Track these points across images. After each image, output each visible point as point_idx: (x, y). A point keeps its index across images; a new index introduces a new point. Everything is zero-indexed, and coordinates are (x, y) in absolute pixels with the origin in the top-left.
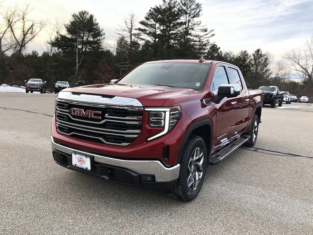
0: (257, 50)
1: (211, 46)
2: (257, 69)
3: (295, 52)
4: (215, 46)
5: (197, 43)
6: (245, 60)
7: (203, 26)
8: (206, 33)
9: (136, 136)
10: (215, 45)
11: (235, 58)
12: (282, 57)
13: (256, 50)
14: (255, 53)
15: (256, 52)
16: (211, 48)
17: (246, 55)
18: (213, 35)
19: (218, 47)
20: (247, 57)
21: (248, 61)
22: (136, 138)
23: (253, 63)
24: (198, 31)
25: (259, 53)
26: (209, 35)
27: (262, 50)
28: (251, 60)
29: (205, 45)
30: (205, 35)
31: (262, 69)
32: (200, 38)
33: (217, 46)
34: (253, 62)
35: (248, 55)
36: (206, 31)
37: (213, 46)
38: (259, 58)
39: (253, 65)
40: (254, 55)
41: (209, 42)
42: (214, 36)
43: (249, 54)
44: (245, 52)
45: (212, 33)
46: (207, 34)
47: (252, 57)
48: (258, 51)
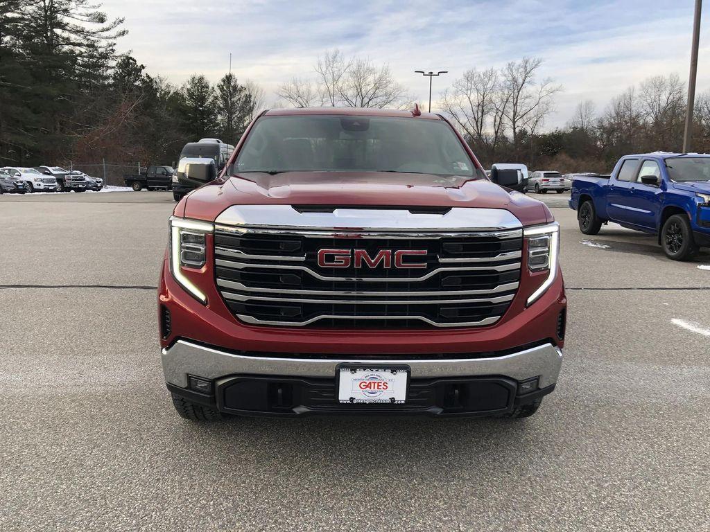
0: (227, 77)
1: (120, 61)
2: (230, 119)
3: (299, 84)
4: (131, 61)
5: (83, 49)
6: (202, 99)
7: (94, 7)
8: (105, 25)
9: (510, 297)
10: (131, 58)
11: (172, 92)
12: (277, 93)
13: (223, 76)
14: (222, 83)
15: (224, 81)
16: (120, 66)
17: (203, 87)
18: (123, 33)
19: (139, 64)
20: (206, 92)
21: (210, 100)
22: (511, 301)
23: (221, 106)
24: (80, 17)
25: (232, 84)
26: (113, 33)
27: (236, 77)
28: (216, 98)
29: (105, 56)
30: (103, 30)
31: (241, 119)
32: (88, 37)
33: (135, 61)
34: (220, 103)
35: (207, 87)
36: (102, 20)
37: (124, 60)
38: (232, 95)
39: (221, 109)
40: (222, 89)
41: (113, 50)
42: (126, 36)
43: (211, 86)
44: (201, 79)
45: (120, 28)
46: (108, 30)
47: (218, 92)
48: (229, 78)
